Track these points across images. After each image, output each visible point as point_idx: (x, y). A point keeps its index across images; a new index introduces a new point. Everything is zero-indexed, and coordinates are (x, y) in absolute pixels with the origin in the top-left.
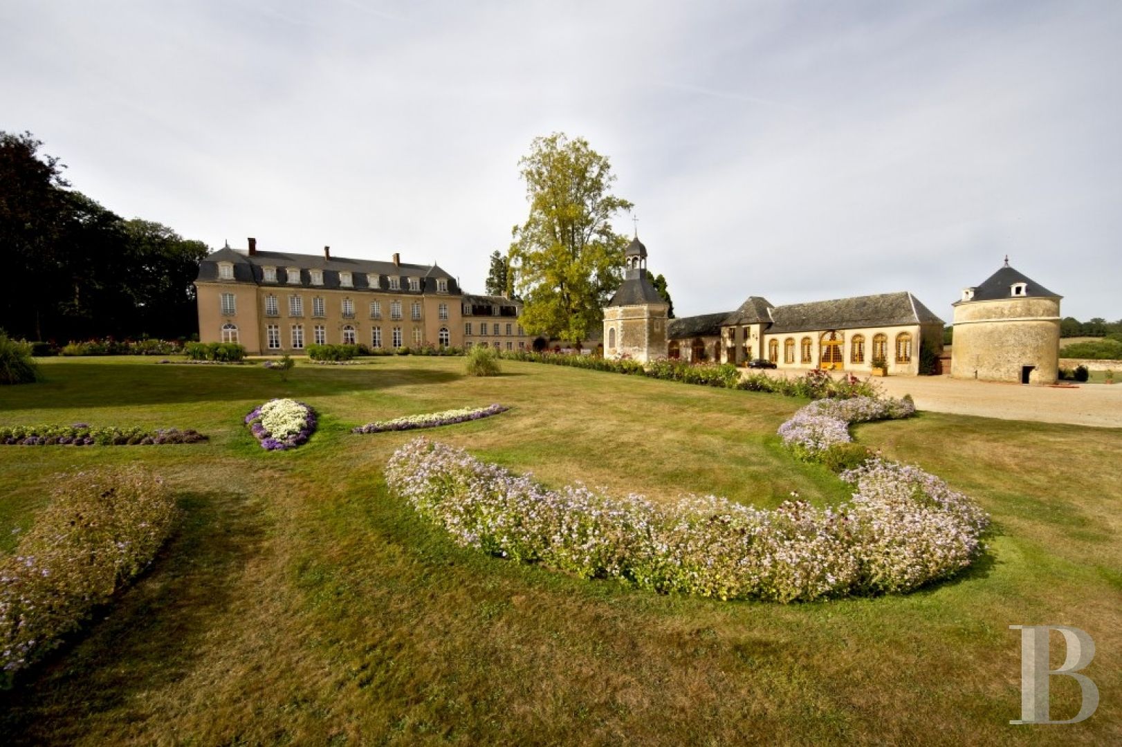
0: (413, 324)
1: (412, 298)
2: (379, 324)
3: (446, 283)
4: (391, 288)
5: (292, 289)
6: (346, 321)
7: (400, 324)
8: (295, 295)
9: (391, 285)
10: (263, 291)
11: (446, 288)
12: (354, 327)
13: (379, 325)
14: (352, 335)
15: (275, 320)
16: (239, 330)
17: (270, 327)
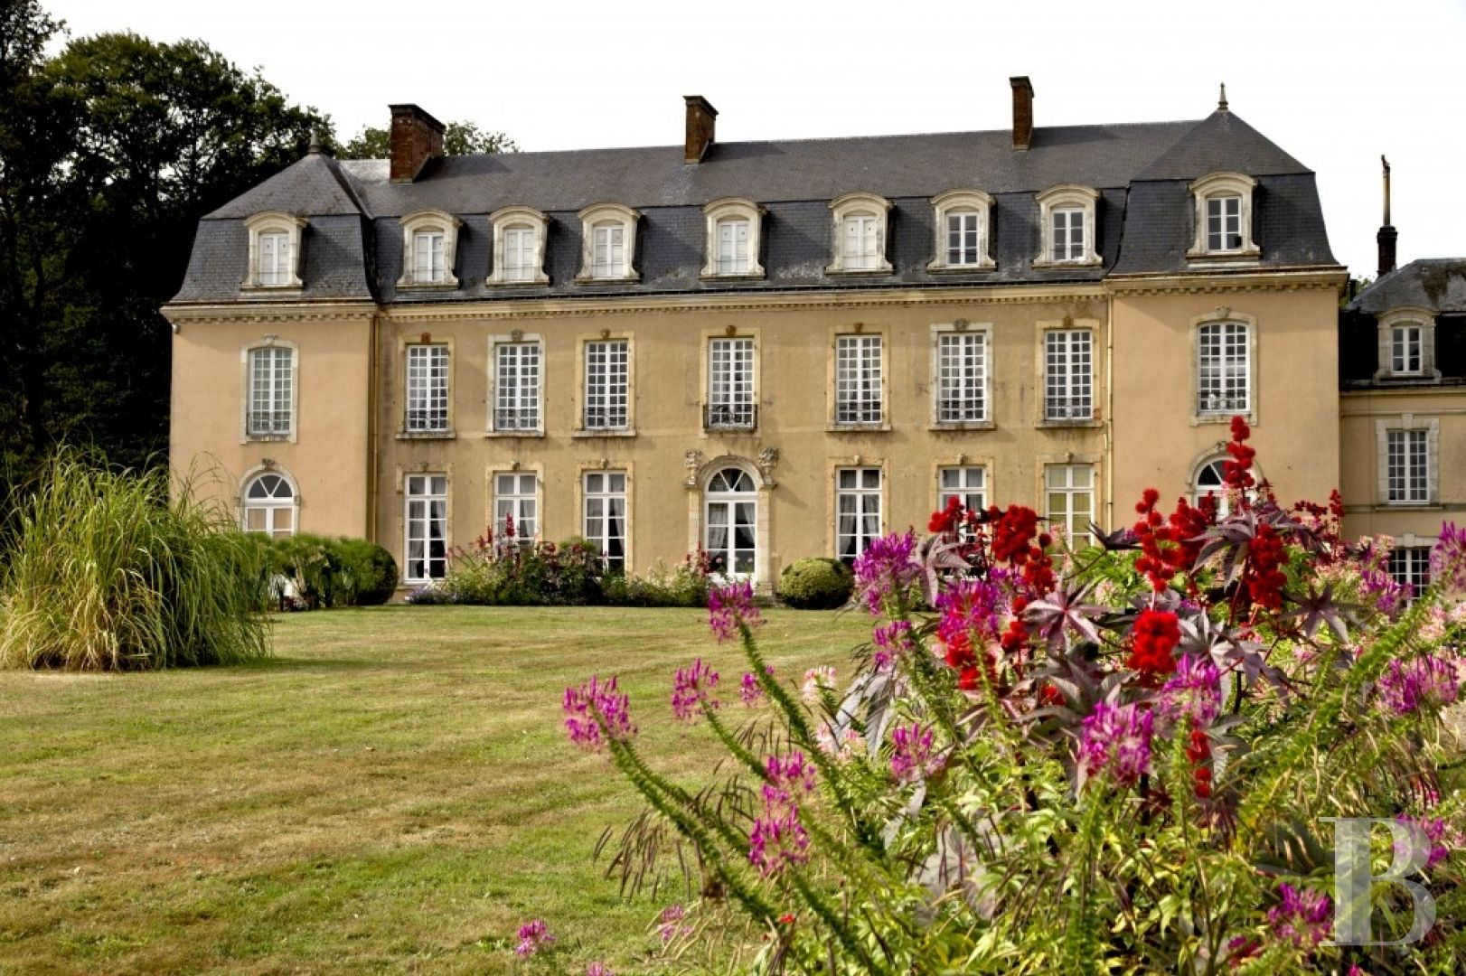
0: (1051, 449)
1: (1047, 304)
2: (870, 453)
3: (1246, 201)
4: (941, 260)
5: (504, 308)
6: (717, 450)
7: (979, 450)
8: (517, 338)
9: (943, 246)
10: (397, 327)
11: (1244, 230)
12: (758, 481)
13: (872, 461)
14: (742, 514)
15: (434, 453)
16: (300, 502)
17: (416, 487)
